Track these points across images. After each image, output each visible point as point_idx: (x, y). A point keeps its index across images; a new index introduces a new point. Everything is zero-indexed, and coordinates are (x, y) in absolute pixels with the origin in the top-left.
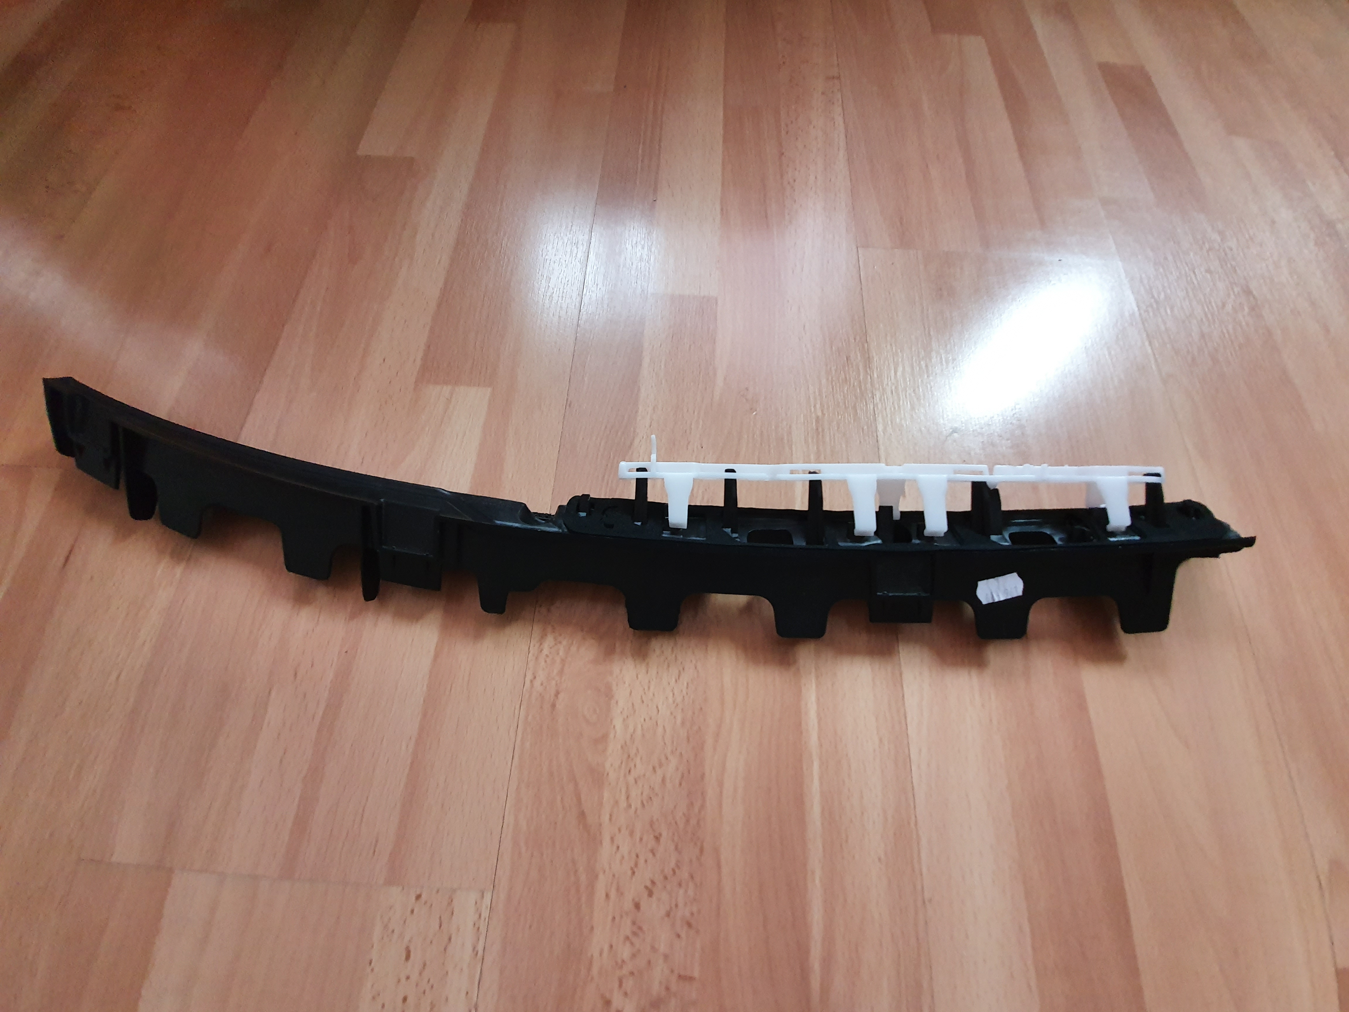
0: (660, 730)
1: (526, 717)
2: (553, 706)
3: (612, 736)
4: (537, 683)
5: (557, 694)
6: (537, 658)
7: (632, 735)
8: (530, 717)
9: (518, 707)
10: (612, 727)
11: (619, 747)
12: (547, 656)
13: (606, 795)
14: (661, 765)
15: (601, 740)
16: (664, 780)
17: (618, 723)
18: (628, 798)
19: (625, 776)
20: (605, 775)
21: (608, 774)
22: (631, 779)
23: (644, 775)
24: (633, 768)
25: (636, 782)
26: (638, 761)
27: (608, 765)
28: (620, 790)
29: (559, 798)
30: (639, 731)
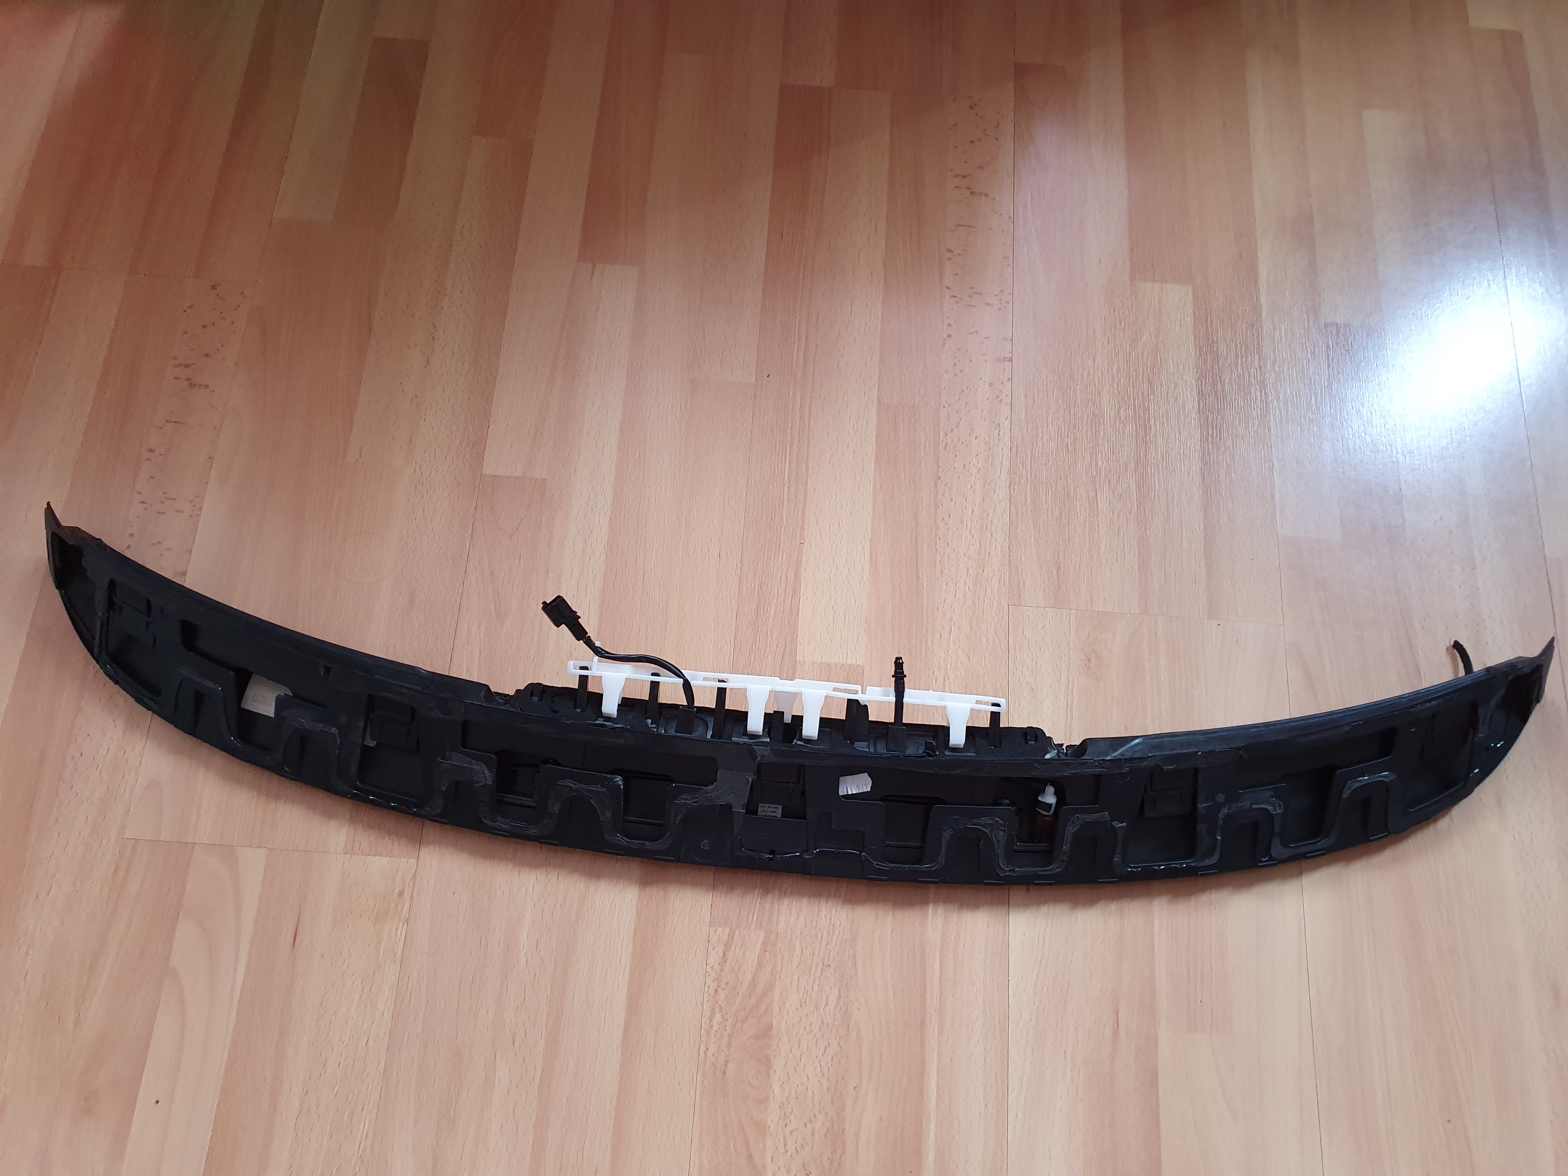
0: (810, 1093)
1: (703, 1082)
2: (724, 1073)
3: (772, 1098)
4: (710, 1054)
5: (726, 1062)
6: (708, 1034)
7: (787, 1098)
8: (705, 1082)
9: (695, 1073)
10: (772, 1091)
11: (778, 1107)
12: (716, 1031)
13: (769, 1142)
14: (811, 1122)
15: (763, 1101)
16: (813, 1134)
17: (776, 1088)
18: (785, 1145)
19: (783, 1128)
20: (767, 1128)
21: (769, 1127)
22: (787, 1131)
23: (797, 1128)
24: (788, 1122)
25: (791, 1134)
26: (792, 1118)
27: (769, 1120)
28: (779, 1140)
29: (732, 1145)
30: (793, 1095)
